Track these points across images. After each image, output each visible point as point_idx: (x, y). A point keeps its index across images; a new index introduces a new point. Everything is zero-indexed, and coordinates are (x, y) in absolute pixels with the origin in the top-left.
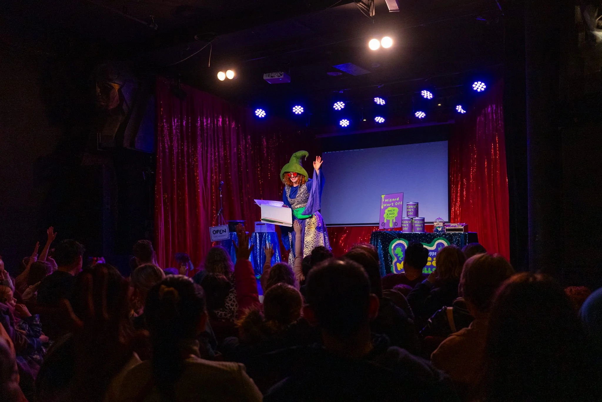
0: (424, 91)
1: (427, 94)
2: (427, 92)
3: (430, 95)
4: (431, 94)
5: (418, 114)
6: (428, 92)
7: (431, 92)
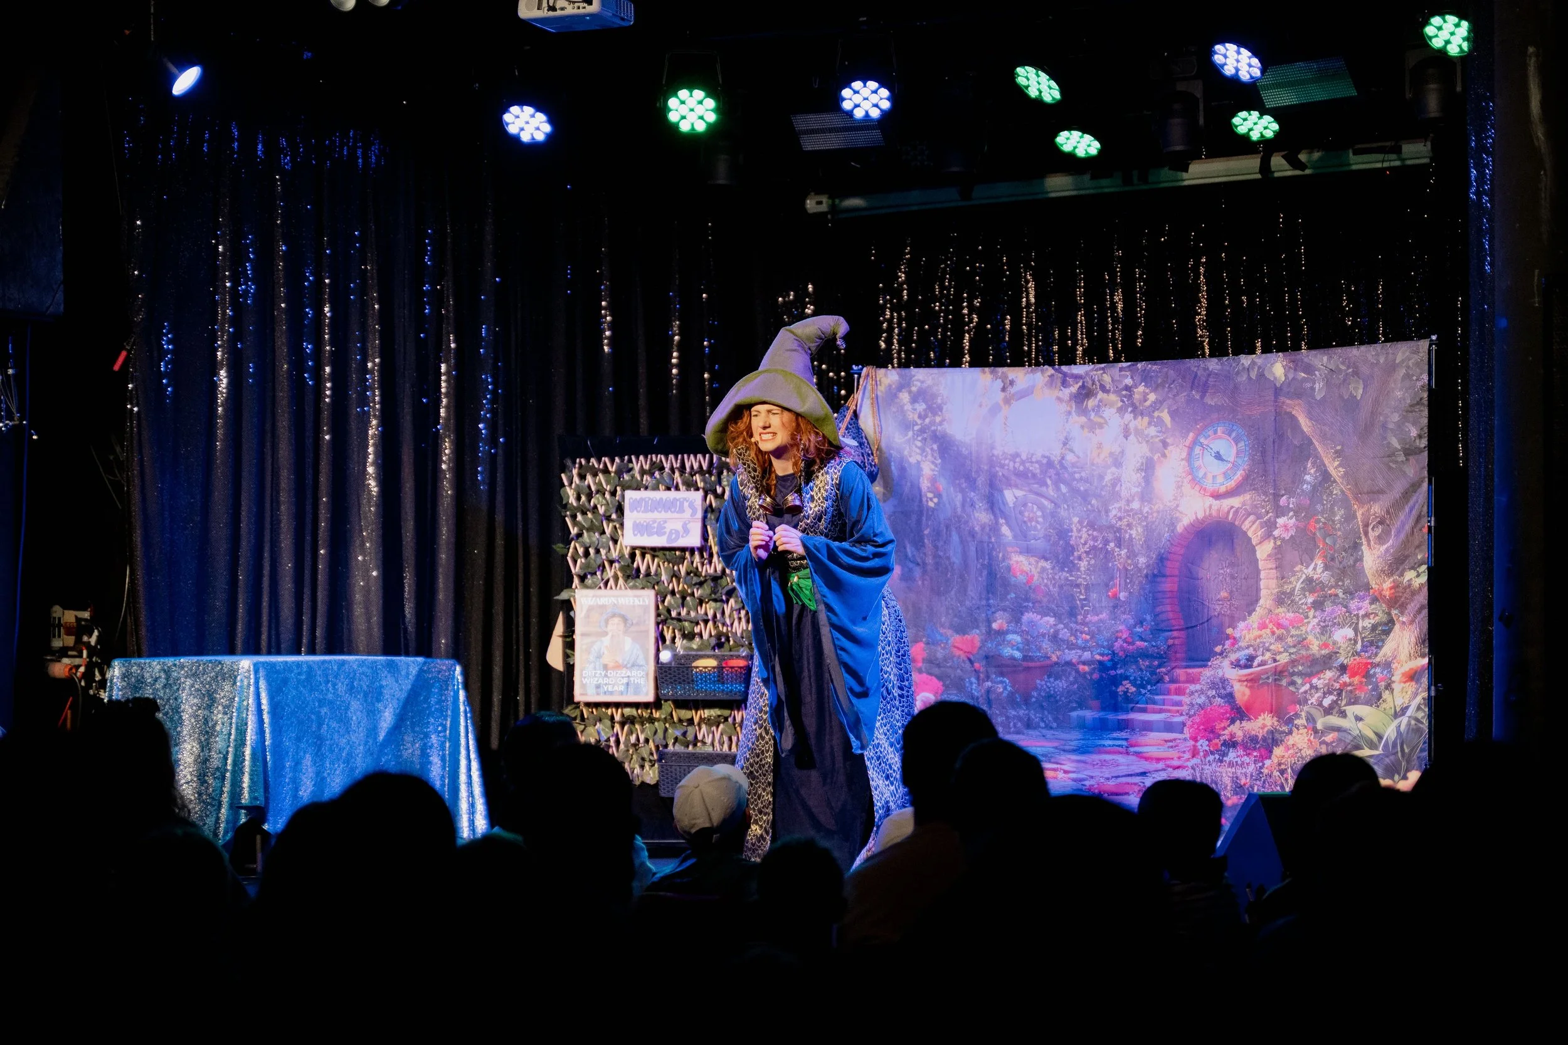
0: (1227, 45)
1: (1238, 61)
2: (1239, 53)
3: (1250, 66)
4: (1255, 61)
5: (1245, 120)
6: (1242, 50)
7: (1255, 54)
